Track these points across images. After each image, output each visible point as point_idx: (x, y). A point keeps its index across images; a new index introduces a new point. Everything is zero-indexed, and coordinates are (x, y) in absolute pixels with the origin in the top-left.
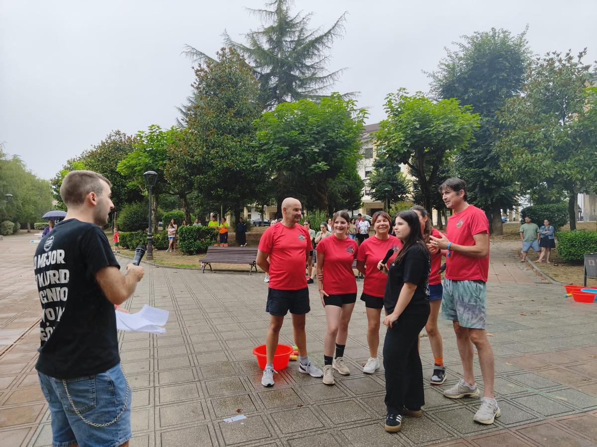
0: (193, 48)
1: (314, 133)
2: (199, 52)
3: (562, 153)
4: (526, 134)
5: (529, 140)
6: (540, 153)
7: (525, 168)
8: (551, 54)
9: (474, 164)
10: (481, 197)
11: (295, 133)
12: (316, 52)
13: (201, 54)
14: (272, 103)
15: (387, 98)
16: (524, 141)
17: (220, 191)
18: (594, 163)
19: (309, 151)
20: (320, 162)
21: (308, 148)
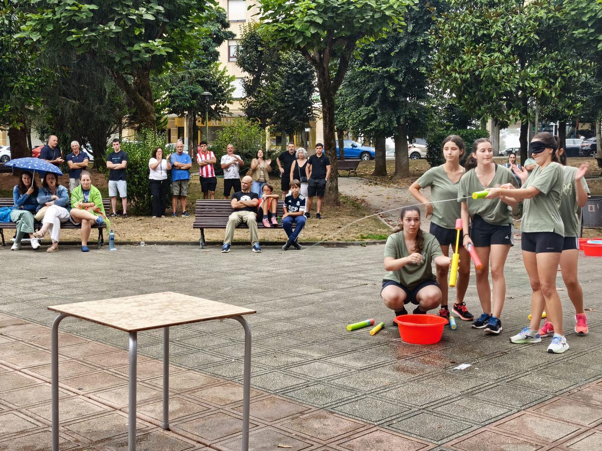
3: (524, 53)
4: (478, 23)
5: (482, 32)
6: (497, 54)
7: (479, 75)
9: (373, 59)
10: (383, 114)
16: (476, 33)
18: (561, 73)
19: (134, 17)
20: (154, 39)
21: (132, 11)
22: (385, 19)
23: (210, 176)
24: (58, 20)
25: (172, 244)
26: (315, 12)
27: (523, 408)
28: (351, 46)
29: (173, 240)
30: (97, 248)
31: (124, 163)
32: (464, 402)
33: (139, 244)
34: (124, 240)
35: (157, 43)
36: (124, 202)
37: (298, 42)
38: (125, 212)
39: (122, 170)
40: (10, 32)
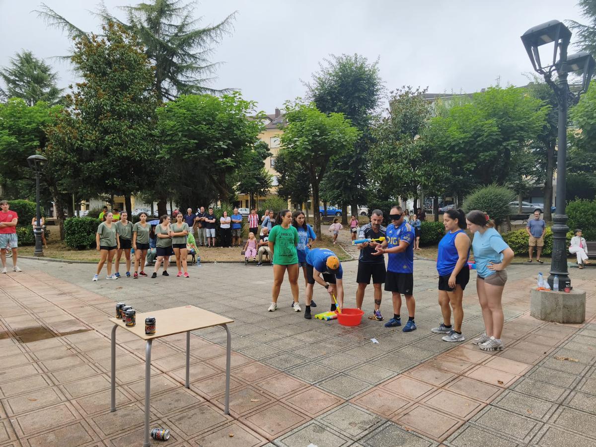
0: (51, 10)
1: (222, 130)
2: (58, 15)
3: (414, 163)
4: (391, 148)
5: (393, 153)
6: (400, 164)
7: (392, 174)
8: (406, 87)
10: (345, 194)
11: (204, 127)
12: (202, 43)
13: (61, 18)
14: (164, 91)
15: (285, 104)
16: (390, 153)
17: (117, 182)
18: (433, 174)
19: (217, 147)
20: (227, 158)
21: (216, 143)
22: (343, 146)
23: (255, 227)
24: (179, 148)
25: (231, 262)
26: (307, 143)
27: (401, 372)
28: (327, 160)
29: (232, 260)
30: (191, 265)
31: (214, 220)
32: (367, 367)
33: (214, 262)
34: (206, 260)
35: (228, 160)
36: (213, 240)
37: (299, 158)
38: (214, 245)
39: (212, 223)
40: (156, 154)
